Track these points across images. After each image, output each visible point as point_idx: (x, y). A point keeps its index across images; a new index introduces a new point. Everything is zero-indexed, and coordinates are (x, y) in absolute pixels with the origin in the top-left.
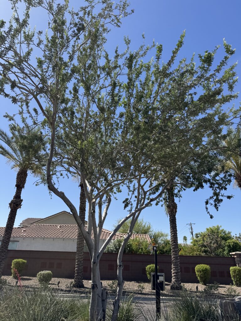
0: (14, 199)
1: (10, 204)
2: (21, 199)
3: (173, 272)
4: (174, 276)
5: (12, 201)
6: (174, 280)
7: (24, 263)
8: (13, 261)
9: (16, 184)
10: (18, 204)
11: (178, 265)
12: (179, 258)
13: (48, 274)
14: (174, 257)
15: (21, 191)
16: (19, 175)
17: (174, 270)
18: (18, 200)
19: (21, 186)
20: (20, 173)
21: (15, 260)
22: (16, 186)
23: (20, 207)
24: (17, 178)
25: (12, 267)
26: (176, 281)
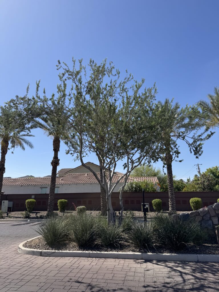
0: (53, 159)
1: (52, 163)
2: (59, 159)
3: (169, 204)
4: (171, 206)
5: (53, 161)
6: (171, 209)
7: (66, 202)
8: (58, 201)
9: (53, 148)
10: (57, 163)
11: (173, 199)
12: (174, 194)
13: (83, 208)
14: (170, 194)
15: (58, 153)
16: (55, 142)
17: (170, 202)
18: (57, 160)
19: (57, 150)
20: (55, 141)
21: (60, 200)
22: (54, 150)
23: (59, 165)
24: (53, 144)
25: (58, 205)
26: (172, 209)
